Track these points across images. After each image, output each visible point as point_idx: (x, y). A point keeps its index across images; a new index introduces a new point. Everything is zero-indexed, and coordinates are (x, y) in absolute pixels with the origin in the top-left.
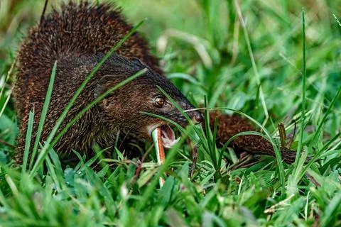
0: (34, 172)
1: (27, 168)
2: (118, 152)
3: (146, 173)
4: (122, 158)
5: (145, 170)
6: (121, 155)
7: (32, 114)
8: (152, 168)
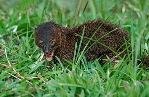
0: (77, 64)
1: (74, 64)
2: (107, 57)
3: (116, 64)
4: (108, 59)
5: (116, 63)
6: (108, 58)
7: (76, 43)
8: (119, 62)
